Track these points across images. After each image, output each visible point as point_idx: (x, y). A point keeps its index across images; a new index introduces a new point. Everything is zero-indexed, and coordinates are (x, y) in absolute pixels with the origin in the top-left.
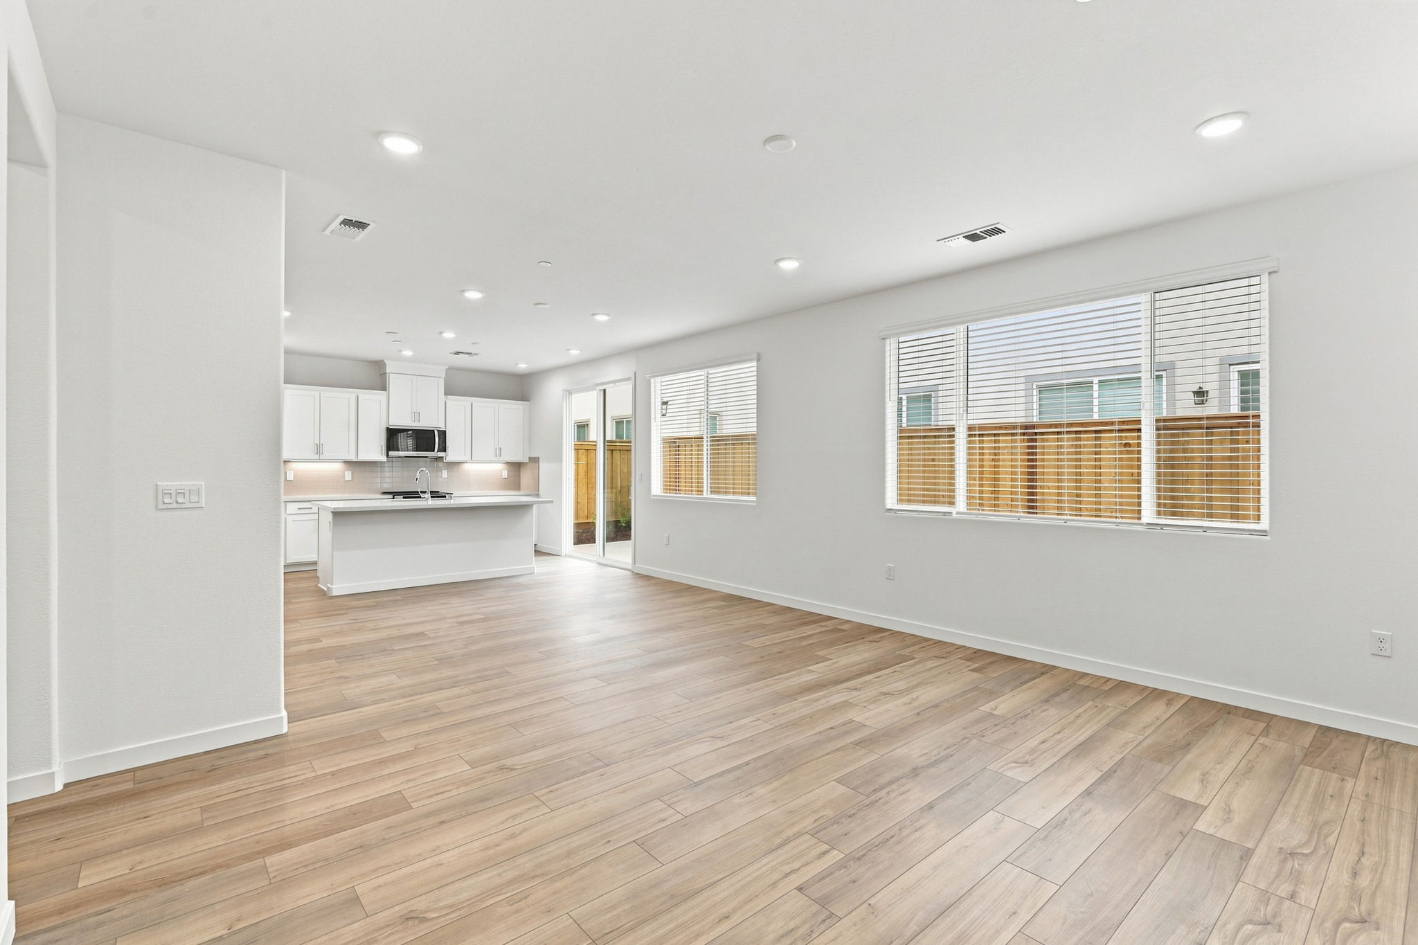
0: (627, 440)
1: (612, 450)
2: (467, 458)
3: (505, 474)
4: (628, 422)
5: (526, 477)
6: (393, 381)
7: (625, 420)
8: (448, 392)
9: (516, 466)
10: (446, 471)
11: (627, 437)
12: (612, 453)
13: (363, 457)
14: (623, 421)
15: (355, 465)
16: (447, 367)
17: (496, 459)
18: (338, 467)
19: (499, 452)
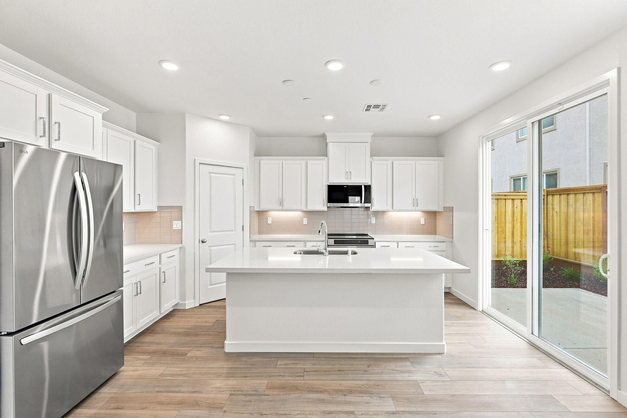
0: (524, 191)
1: (521, 199)
2: (389, 208)
3: (422, 222)
4: (524, 179)
5: (441, 223)
6: (331, 148)
7: (522, 178)
8: (374, 153)
9: (432, 215)
10: (374, 218)
11: (524, 189)
12: (522, 202)
13: (311, 208)
14: (520, 179)
15: (310, 213)
16: (372, 133)
17: (414, 208)
18: (298, 214)
19: (415, 203)
